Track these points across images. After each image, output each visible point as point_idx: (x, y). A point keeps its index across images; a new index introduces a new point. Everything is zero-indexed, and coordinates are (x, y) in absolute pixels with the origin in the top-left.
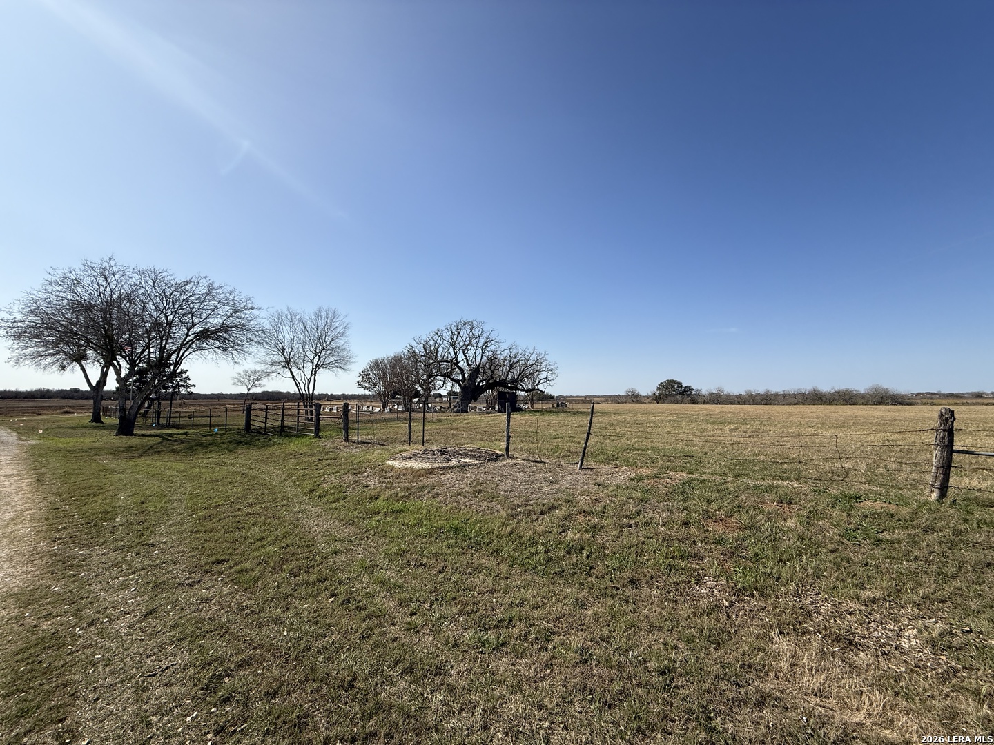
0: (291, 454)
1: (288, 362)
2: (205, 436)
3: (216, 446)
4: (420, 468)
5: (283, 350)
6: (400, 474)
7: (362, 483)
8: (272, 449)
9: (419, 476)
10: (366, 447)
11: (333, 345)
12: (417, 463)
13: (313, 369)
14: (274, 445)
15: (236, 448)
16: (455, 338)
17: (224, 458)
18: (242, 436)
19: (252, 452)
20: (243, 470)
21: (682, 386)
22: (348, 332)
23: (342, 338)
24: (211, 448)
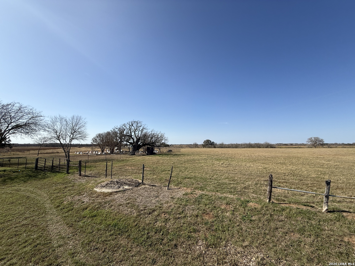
0: (54, 183)
1: (59, 137)
2: (14, 172)
3: (18, 179)
4: (107, 192)
5: (56, 132)
6: (99, 195)
7: (82, 201)
8: (45, 181)
9: (106, 196)
10: (88, 178)
11: (79, 130)
12: (106, 190)
13: (70, 140)
14: (47, 178)
15: (28, 180)
16: (131, 127)
17: (21, 186)
18: (34, 172)
19: (35, 183)
20: (28, 194)
21: (211, 142)
22: (86, 125)
23: (84, 128)
24: (15, 180)
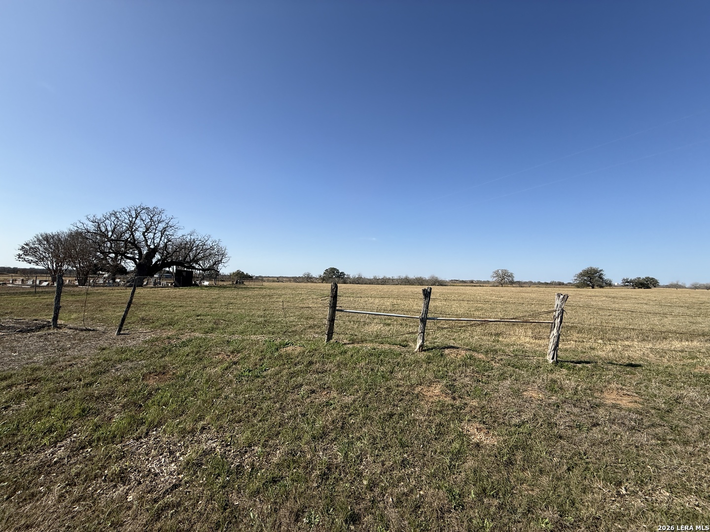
21: (338, 273)
